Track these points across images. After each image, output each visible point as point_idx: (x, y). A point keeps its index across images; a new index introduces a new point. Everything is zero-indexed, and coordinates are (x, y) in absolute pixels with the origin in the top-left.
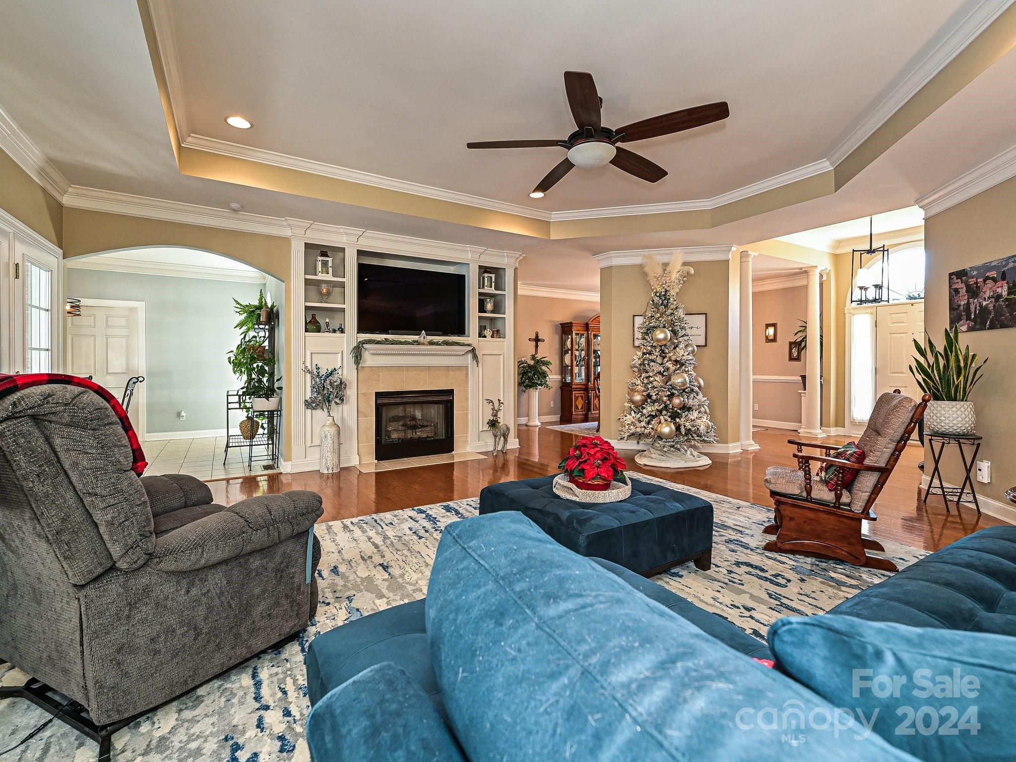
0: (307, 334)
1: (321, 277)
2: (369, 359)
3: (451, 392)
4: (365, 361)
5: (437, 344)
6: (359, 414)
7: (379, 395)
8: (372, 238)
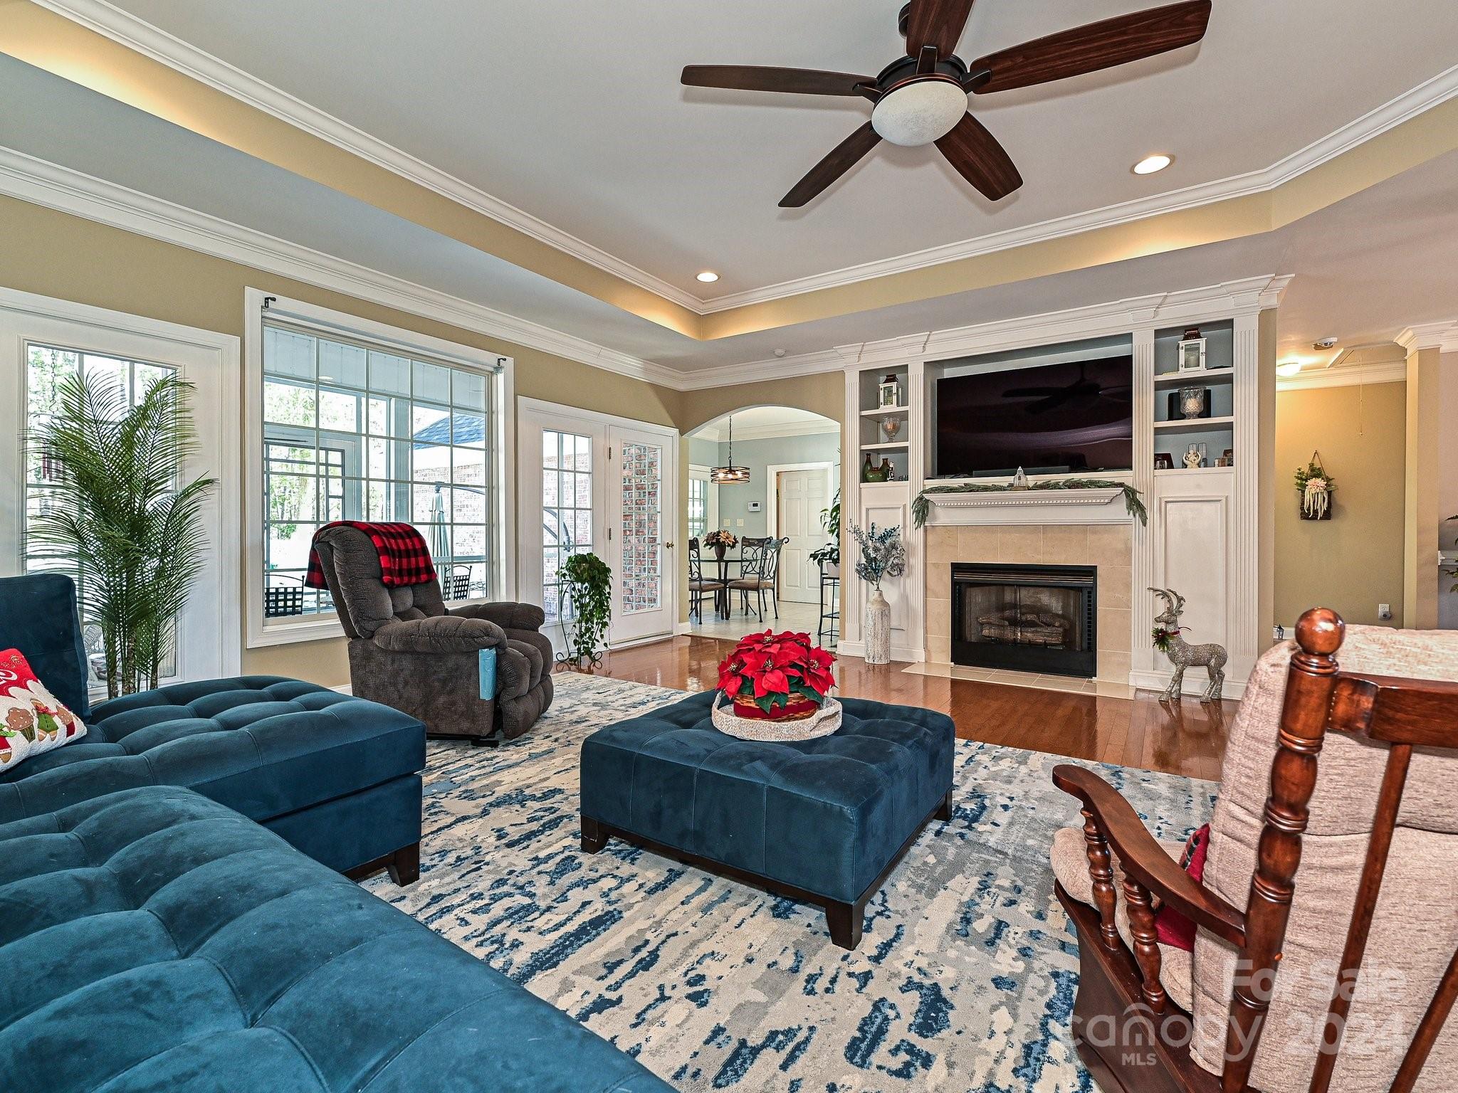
0: (863, 485)
1: (884, 409)
2: (942, 516)
3: (1091, 571)
4: (935, 518)
5: (1056, 486)
6: (928, 592)
7: (956, 568)
8: (943, 340)
